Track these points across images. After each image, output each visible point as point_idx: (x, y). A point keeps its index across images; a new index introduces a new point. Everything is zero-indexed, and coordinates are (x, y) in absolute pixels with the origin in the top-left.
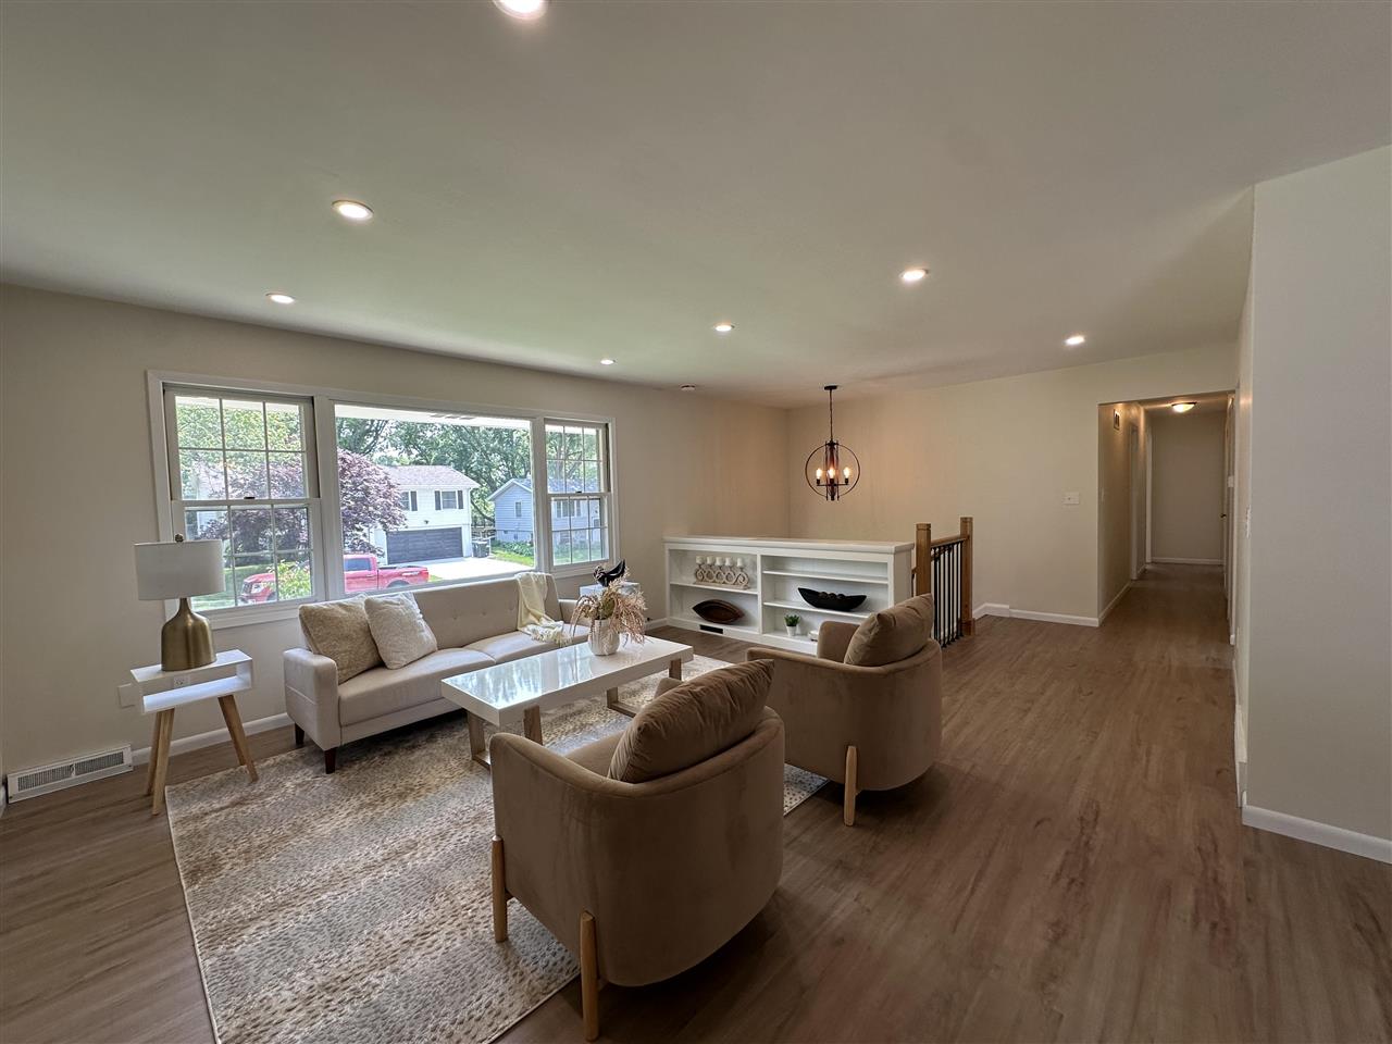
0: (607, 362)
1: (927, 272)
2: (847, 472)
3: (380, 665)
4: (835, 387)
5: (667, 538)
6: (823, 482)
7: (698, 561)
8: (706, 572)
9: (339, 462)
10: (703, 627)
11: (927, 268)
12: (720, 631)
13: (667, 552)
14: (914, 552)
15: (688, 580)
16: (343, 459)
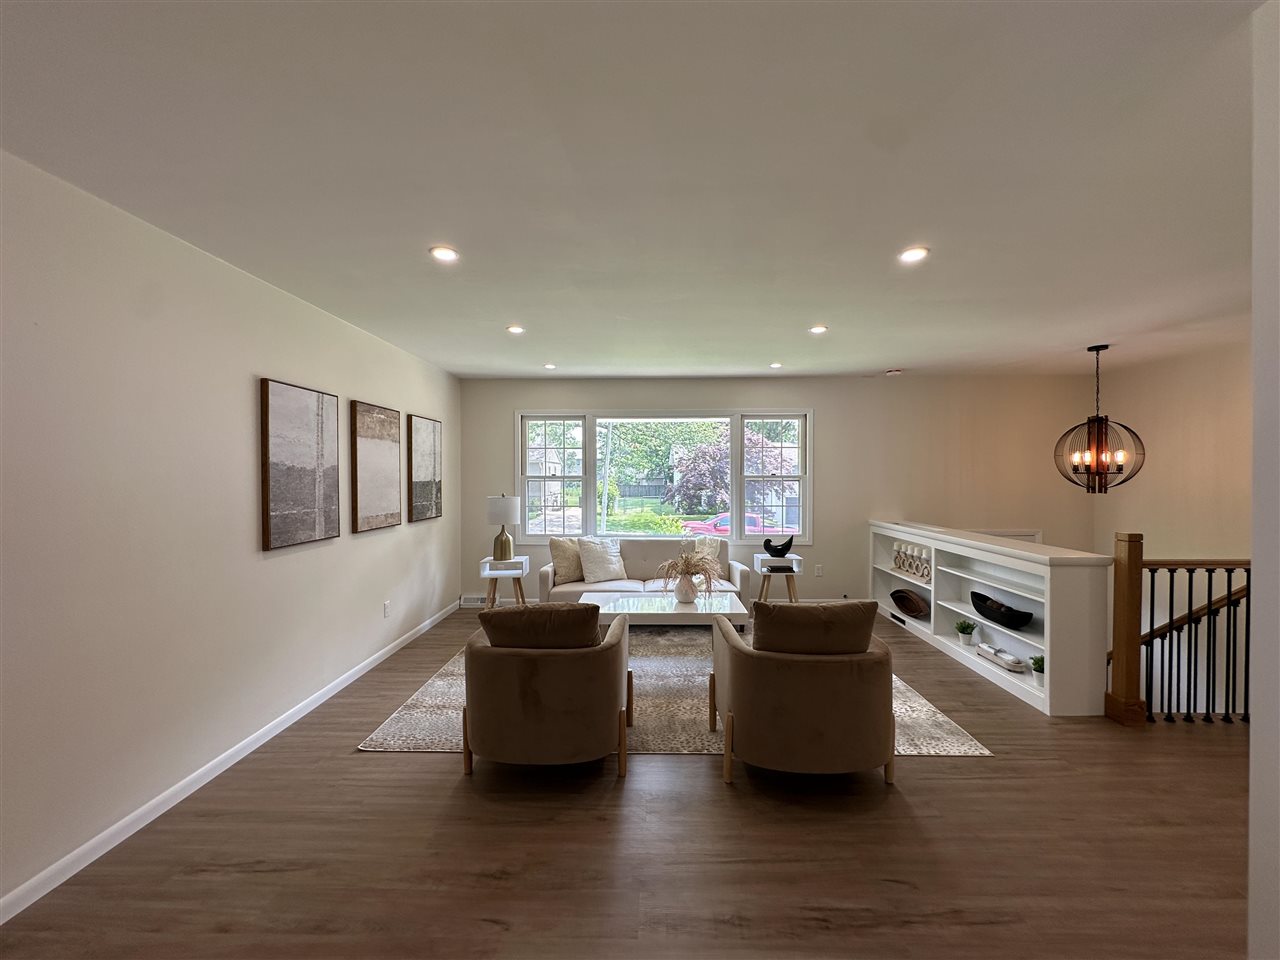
0: (776, 366)
1: (929, 250)
2: (1121, 457)
3: (582, 580)
4: (1105, 347)
5: (871, 521)
6: (1082, 470)
7: (895, 548)
8: (903, 561)
9: (746, 442)
10: (894, 616)
11: (927, 246)
12: (903, 622)
13: (871, 535)
14: (1111, 569)
15: (888, 566)
16: (750, 439)
